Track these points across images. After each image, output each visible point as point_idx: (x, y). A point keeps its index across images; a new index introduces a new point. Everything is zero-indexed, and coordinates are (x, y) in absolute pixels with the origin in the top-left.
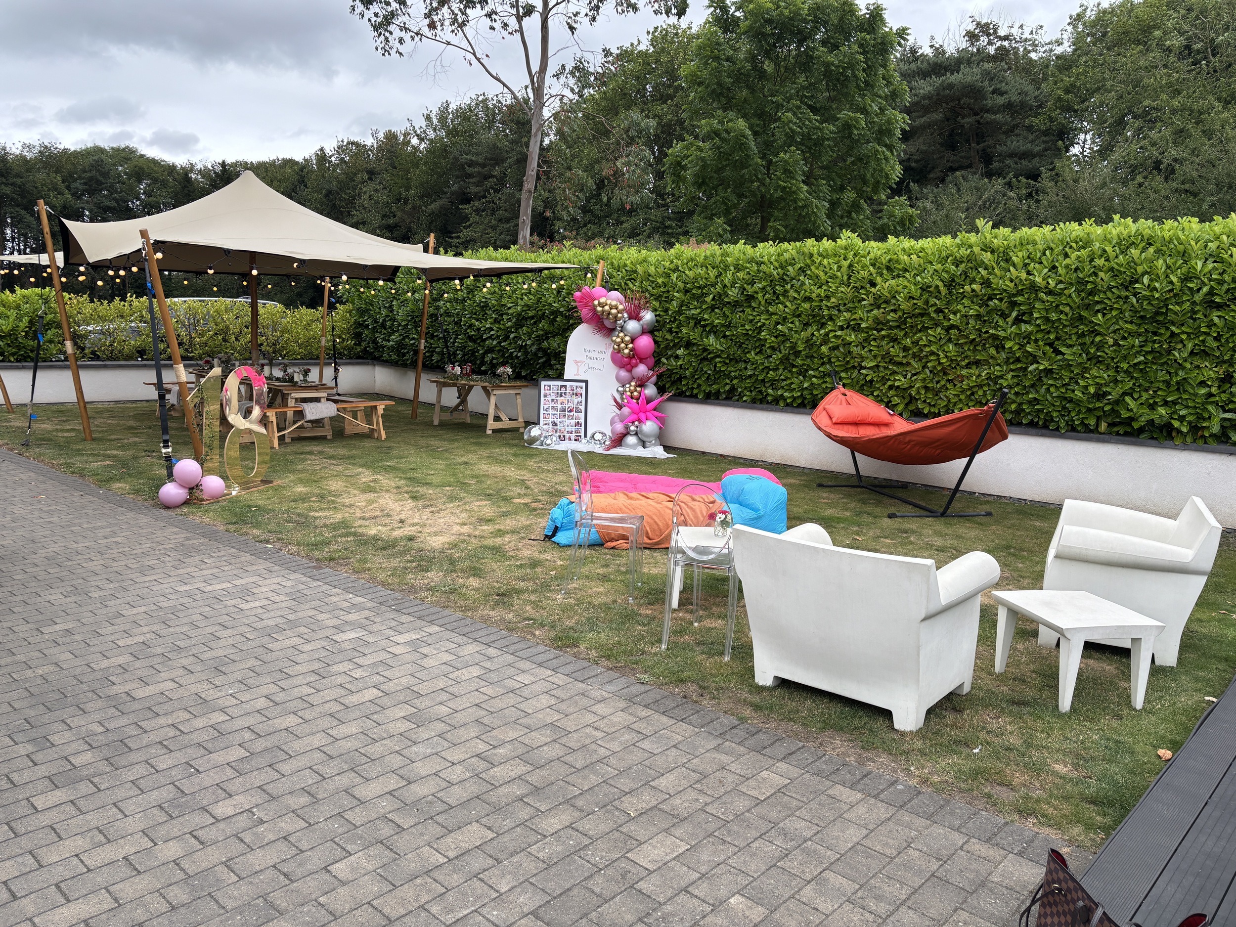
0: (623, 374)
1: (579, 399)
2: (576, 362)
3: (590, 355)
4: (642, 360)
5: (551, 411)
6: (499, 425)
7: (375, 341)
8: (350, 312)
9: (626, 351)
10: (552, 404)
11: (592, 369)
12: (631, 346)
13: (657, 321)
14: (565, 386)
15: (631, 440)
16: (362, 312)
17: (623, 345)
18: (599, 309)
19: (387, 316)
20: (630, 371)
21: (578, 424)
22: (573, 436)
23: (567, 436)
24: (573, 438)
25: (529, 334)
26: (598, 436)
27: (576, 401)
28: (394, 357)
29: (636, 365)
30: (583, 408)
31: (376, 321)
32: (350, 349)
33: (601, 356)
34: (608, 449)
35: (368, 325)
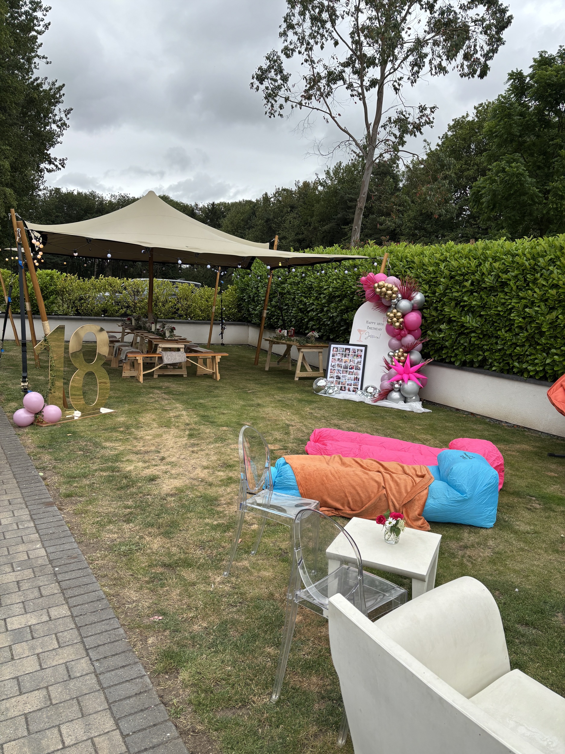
0: (395, 342)
1: (359, 360)
2: (359, 331)
3: (370, 326)
4: (410, 332)
5: (337, 368)
6: (304, 374)
9: (397, 324)
10: (337, 363)
11: (372, 337)
12: (401, 320)
13: (426, 301)
14: (349, 349)
15: (395, 395)
16: (243, 290)
17: (395, 319)
18: (378, 290)
19: (256, 293)
20: (400, 340)
21: (356, 379)
22: (352, 388)
23: (347, 387)
24: (352, 389)
25: (336, 308)
26: (370, 390)
27: (356, 361)
29: (405, 336)
30: (361, 366)
31: (249, 297)
32: (234, 315)
33: (379, 327)
34: (376, 401)
35: (245, 299)
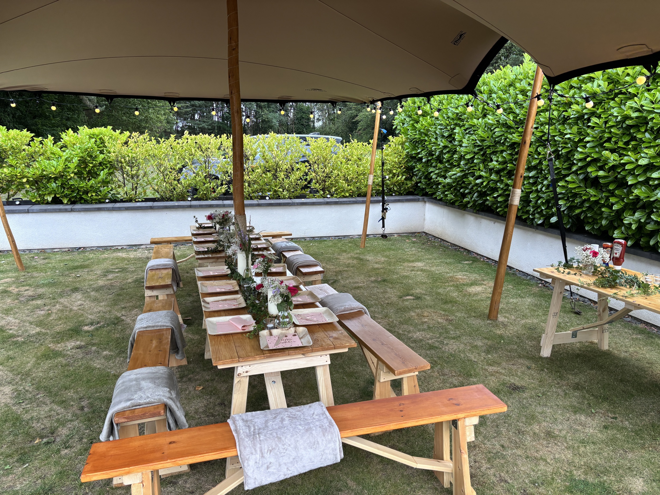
7: (428, 177)
8: (403, 144)
16: (415, 143)
19: (445, 147)
28: (450, 196)
31: (430, 154)
32: (400, 184)
35: (421, 159)
